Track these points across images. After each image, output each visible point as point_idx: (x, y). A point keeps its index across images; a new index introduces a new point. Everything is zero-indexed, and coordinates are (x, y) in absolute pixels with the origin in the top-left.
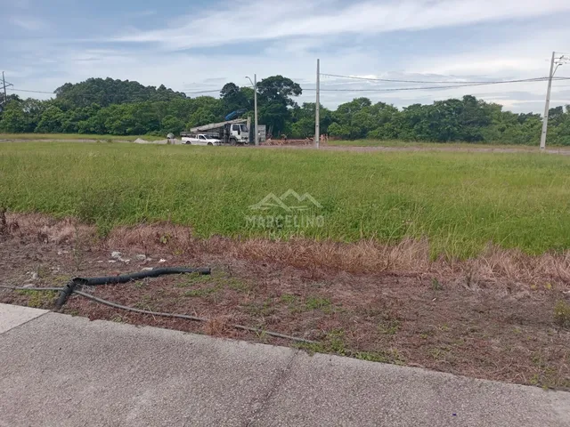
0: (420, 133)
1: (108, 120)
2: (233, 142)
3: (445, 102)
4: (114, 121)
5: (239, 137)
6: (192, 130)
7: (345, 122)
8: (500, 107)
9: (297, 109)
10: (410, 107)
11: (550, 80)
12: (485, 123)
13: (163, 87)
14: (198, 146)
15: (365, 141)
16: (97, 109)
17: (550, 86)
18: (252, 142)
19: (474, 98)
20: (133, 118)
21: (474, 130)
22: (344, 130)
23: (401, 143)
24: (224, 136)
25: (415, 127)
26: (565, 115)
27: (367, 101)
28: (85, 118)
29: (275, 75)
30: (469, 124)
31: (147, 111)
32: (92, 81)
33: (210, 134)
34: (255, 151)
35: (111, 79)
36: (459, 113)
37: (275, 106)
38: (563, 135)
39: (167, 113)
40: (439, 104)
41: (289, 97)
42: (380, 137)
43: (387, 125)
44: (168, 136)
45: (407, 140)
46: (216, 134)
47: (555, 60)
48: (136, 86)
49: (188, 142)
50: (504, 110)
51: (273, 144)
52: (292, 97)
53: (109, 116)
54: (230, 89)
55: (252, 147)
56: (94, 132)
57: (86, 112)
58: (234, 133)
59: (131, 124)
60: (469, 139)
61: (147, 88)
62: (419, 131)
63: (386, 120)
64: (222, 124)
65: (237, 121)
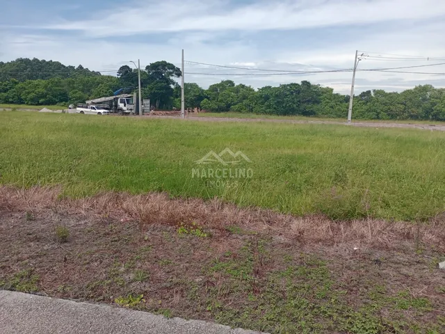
0: (270, 108)
1: (24, 92)
2: (120, 112)
3: (288, 85)
4: (29, 93)
5: (125, 108)
6: (87, 102)
7: (214, 99)
8: (332, 90)
9: (178, 88)
10: (263, 89)
11: (355, 71)
12: (317, 102)
13: (81, 67)
14: (90, 115)
15: (229, 114)
16: (16, 83)
17: (354, 75)
18: (137, 113)
19: (309, 83)
20: (45, 91)
21: (309, 107)
22: (213, 105)
23: (254, 115)
24: (113, 108)
25: (266, 103)
26: (372, 97)
27: (231, 83)
28: (5, 91)
29: (161, 61)
30: (305, 102)
31: (58, 86)
32: (21, 60)
33: (102, 105)
34: (138, 121)
35: (37, 59)
36: (299, 93)
37: (160, 85)
38: (370, 111)
39: (74, 88)
40: (284, 86)
41: (171, 78)
42: (239, 111)
43: (245, 102)
44: (70, 106)
45: (258, 113)
46: (106, 106)
47: (358, 57)
48: (58, 66)
49: (82, 112)
50: (334, 92)
51: (154, 114)
52: (174, 78)
53: (25, 89)
54: (125, 70)
55: (137, 117)
56: (12, 103)
57: (6, 86)
58: (121, 105)
59: (43, 96)
60: (306, 113)
61: (67, 67)
62: (269, 107)
63: (245, 98)
64: (112, 98)
65: (124, 96)
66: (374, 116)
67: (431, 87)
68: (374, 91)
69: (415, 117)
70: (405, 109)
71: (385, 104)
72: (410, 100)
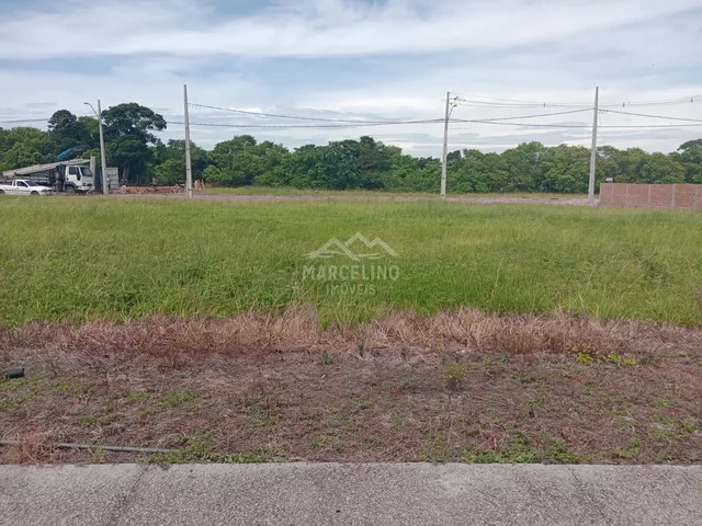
0: (316, 179)
2: (70, 189)
3: (341, 143)
5: (78, 183)
6: (6, 174)
7: (225, 165)
8: (400, 150)
9: (161, 147)
10: (302, 148)
11: (447, 122)
12: (385, 168)
14: (15, 197)
15: (252, 189)
17: (446, 128)
18: (99, 189)
19: (371, 140)
21: (374, 176)
22: (224, 175)
23: (294, 190)
24: (57, 182)
25: (309, 171)
26: (463, 160)
27: (250, 140)
29: (128, 103)
30: (368, 168)
33: (35, 179)
34: (103, 202)
36: (357, 155)
37: (129, 143)
38: (462, 181)
40: (336, 144)
41: (149, 132)
42: (268, 184)
43: (277, 169)
45: (300, 187)
46: (43, 180)
47: (451, 101)
50: (404, 153)
51: (129, 192)
52: (154, 132)
54: (63, 118)
55: (98, 197)
60: (370, 186)
62: (315, 177)
63: (276, 163)
64: (53, 166)
65: (75, 162)
66: (469, 188)
67: (539, 144)
68: (465, 151)
69: (522, 188)
70: (509, 177)
71: (482, 170)
72: (515, 164)
